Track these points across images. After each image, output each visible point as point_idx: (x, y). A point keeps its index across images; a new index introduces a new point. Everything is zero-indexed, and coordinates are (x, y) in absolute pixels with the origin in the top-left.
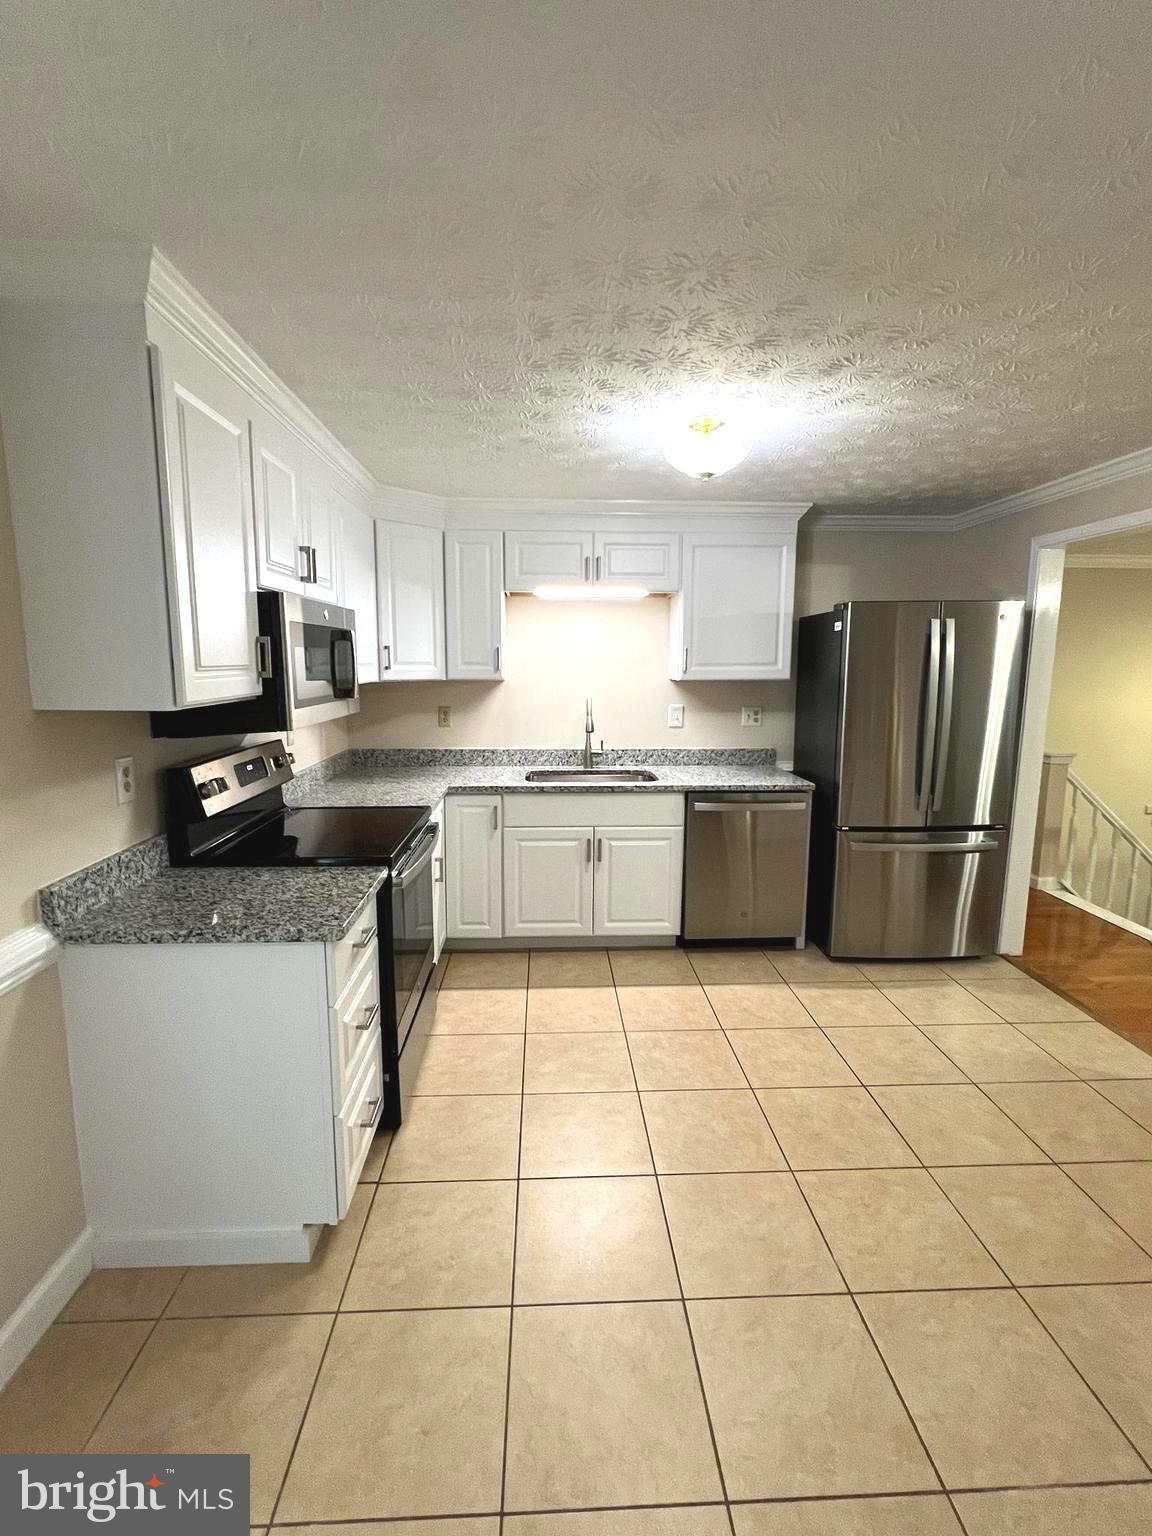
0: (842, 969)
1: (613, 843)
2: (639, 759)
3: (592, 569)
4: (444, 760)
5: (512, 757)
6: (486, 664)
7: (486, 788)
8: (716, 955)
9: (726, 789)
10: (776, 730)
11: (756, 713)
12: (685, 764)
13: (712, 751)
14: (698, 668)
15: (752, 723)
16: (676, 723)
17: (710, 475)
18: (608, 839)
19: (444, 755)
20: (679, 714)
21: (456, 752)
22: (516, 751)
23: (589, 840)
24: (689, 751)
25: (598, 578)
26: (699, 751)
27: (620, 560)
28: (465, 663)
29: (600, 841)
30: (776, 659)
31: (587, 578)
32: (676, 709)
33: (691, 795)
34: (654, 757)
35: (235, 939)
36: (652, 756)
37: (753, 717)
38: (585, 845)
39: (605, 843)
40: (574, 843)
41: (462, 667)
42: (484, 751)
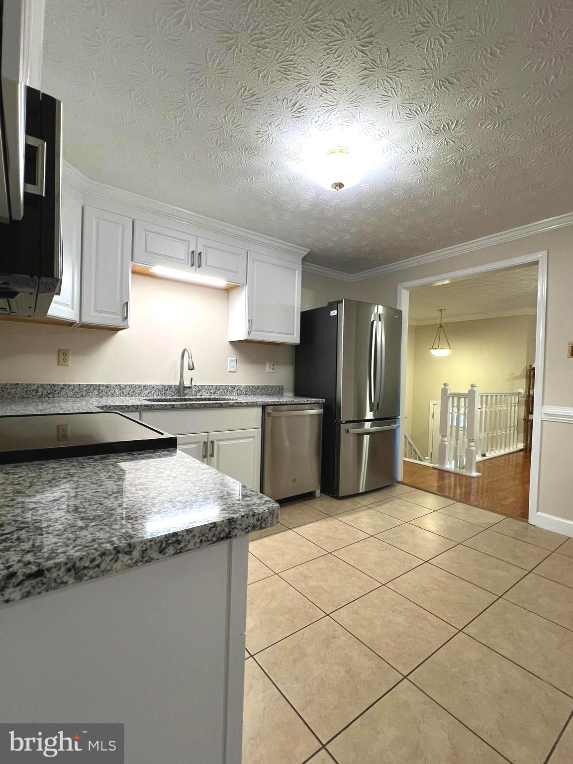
1: (220, 443)
2: (212, 391)
3: (196, 260)
4: (63, 393)
5: (133, 390)
6: (115, 314)
7: (128, 407)
9: (284, 403)
10: (283, 375)
11: (273, 365)
12: (238, 395)
13: (253, 387)
14: (256, 333)
15: (271, 370)
16: (232, 370)
18: (217, 441)
19: (62, 388)
20: (233, 364)
21: (74, 386)
22: (126, 386)
23: (205, 443)
24: (241, 386)
25: (199, 266)
26: (246, 386)
27: (209, 258)
28: (97, 311)
29: (212, 442)
30: (294, 332)
31: (192, 265)
32: (232, 361)
34: (221, 390)
36: (219, 390)
37: (272, 367)
38: (202, 446)
39: (216, 443)
40: (194, 446)
41: (92, 313)
42: (99, 385)
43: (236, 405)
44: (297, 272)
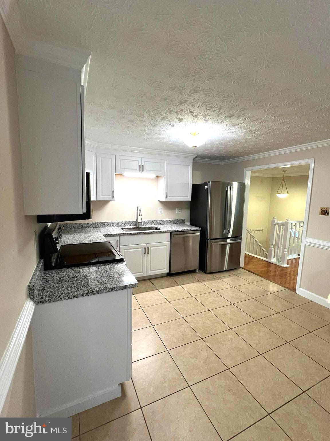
0: (210, 276)
1: (151, 248)
2: (150, 223)
3: (141, 168)
4: (92, 226)
5: (117, 224)
6: (109, 196)
7: (115, 234)
8: (178, 277)
9: (181, 231)
10: (185, 214)
11: (180, 210)
12: (163, 224)
13: (170, 220)
14: (169, 198)
15: (179, 212)
16: (160, 213)
17: (195, 147)
18: (150, 247)
19: (91, 224)
20: (161, 210)
21: (96, 223)
22: (115, 222)
23: (145, 248)
24: (164, 220)
25: (143, 171)
26: (166, 220)
27: (147, 167)
28: (102, 196)
29: (148, 248)
30: (188, 196)
31: (140, 171)
32: (160, 209)
33: (171, 233)
34: (155, 223)
35: (104, 292)
36: (154, 222)
37: (179, 211)
38: (144, 249)
39: (149, 248)
40: (141, 249)
41: (101, 196)
42: (105, 223)
43: (158, 232)
44: (190, 166)
